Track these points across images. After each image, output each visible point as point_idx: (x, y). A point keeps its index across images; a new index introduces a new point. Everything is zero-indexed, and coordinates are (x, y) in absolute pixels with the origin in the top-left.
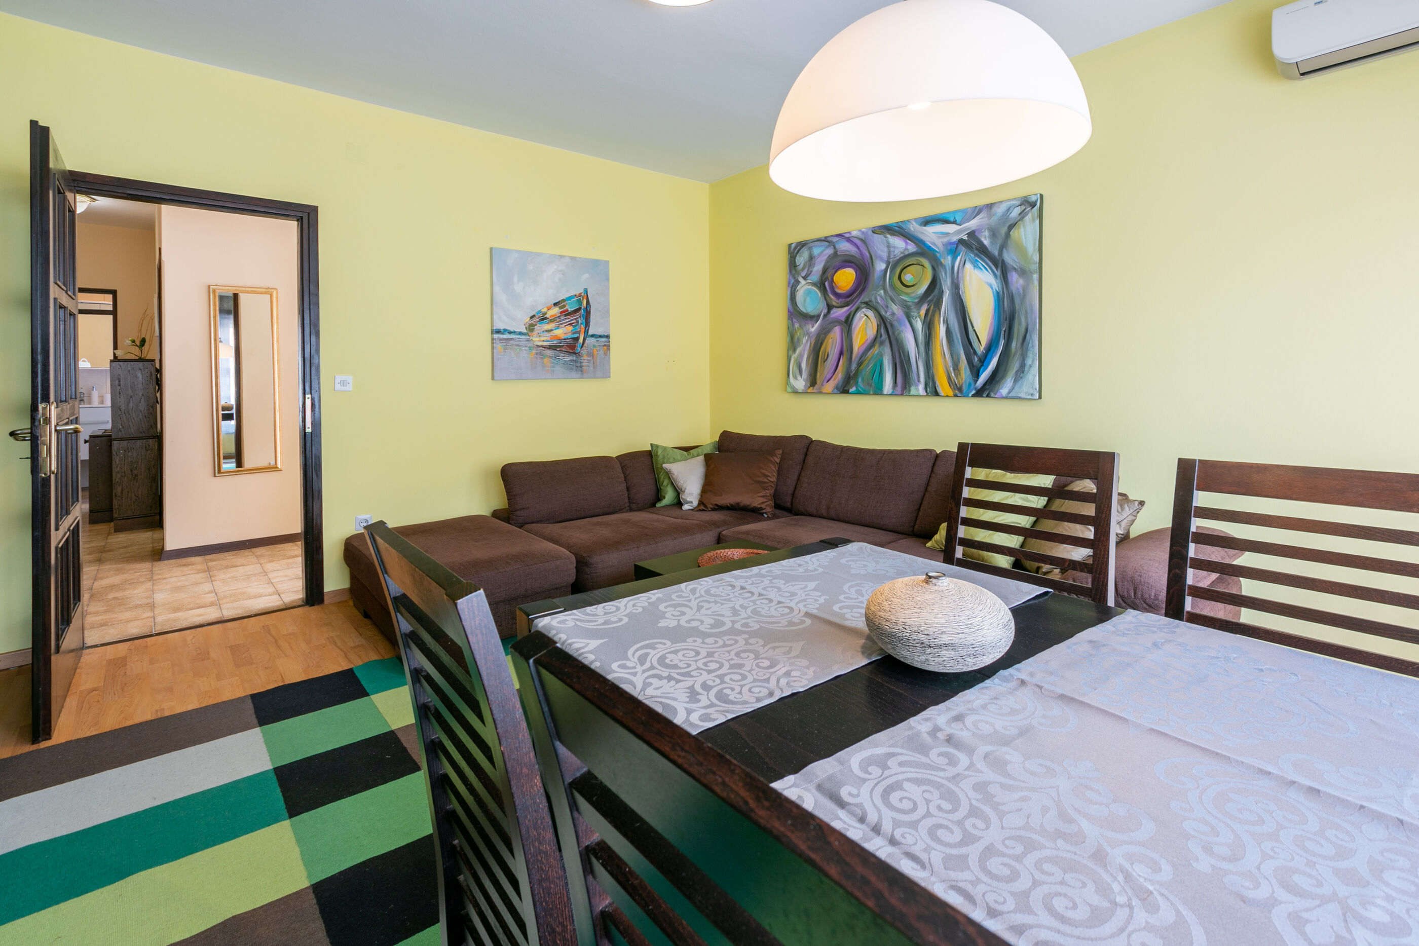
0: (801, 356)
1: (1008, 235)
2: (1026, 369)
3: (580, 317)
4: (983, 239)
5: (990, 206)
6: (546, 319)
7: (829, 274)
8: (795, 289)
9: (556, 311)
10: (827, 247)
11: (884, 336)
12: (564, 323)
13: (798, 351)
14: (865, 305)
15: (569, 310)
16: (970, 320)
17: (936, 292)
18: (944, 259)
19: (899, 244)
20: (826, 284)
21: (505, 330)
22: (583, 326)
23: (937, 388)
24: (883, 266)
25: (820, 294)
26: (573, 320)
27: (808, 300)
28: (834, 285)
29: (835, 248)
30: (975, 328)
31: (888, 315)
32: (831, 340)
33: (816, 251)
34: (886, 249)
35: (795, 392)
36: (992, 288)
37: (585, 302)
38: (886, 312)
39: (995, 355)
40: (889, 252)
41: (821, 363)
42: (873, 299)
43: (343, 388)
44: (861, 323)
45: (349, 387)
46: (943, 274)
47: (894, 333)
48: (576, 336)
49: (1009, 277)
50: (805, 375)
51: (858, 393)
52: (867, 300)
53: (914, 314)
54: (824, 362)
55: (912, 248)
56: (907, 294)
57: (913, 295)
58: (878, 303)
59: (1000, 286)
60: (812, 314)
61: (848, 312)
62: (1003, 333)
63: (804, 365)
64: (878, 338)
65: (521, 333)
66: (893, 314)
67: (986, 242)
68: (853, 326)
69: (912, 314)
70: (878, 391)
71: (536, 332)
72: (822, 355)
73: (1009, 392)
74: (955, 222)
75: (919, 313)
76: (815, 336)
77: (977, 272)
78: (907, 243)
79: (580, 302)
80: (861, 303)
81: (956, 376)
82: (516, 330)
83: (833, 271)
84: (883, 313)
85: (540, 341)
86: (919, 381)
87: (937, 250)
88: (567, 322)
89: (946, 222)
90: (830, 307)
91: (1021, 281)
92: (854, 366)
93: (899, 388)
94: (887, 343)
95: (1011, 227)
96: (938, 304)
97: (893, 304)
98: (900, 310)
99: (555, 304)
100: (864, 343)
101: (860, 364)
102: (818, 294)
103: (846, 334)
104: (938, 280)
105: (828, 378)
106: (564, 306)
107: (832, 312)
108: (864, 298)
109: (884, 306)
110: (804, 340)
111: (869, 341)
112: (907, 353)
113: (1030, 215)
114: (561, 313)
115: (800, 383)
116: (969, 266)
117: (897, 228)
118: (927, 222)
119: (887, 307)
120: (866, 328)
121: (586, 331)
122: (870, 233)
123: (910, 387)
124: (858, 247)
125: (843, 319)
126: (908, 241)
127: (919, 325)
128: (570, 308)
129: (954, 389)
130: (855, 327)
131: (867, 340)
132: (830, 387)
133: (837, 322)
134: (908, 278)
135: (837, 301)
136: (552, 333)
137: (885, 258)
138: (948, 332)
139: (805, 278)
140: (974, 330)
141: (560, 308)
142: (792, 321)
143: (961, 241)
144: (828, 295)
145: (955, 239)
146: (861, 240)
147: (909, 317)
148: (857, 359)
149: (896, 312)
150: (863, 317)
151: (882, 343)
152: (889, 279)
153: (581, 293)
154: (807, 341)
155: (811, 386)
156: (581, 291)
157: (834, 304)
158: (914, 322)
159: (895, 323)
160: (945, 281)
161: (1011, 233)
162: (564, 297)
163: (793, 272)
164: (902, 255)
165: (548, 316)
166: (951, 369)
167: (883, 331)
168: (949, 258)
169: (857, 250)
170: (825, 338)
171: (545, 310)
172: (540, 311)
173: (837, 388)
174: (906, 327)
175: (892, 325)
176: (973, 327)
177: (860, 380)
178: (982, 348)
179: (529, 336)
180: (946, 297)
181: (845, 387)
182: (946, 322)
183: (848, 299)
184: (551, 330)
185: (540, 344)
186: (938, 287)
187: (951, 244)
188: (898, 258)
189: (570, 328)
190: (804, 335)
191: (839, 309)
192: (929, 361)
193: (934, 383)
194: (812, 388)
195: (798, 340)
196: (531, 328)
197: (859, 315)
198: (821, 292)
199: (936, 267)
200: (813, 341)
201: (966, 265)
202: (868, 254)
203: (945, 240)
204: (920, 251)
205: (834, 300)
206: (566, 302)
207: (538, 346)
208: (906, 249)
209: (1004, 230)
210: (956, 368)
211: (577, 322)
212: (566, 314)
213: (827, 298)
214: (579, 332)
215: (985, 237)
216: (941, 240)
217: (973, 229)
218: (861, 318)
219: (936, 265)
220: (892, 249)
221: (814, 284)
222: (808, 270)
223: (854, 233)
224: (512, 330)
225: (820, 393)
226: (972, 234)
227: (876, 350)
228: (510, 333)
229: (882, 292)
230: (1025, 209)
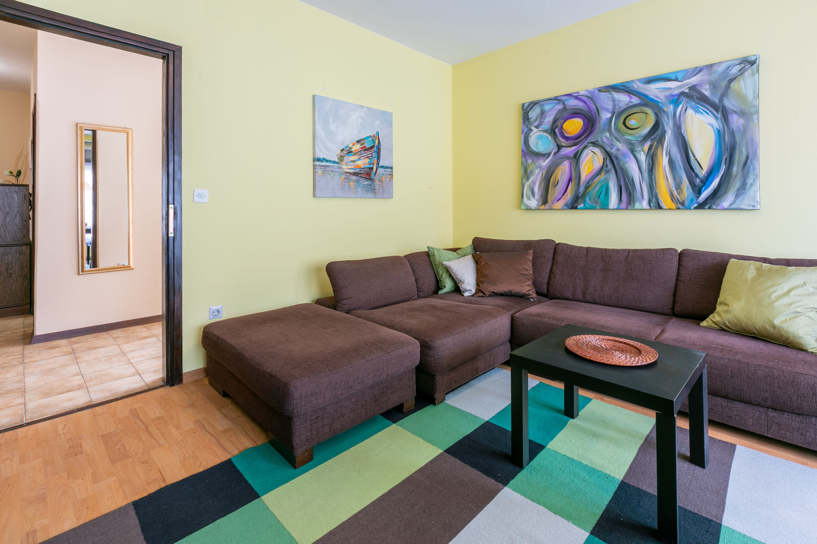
0: (534, 183)
1: (728, 87)
2: (748, 187)
3: (374, 152)
4: (703, 91)
5: (710, 67)
6: (351, 152)
7: (559, 123)
8: (528, 135)
9: (358, 147)
10: (557, 104)
11: (610, 166)
12: (364, 156)
13: (531, 179)
14: (592, 144)
15: (367, 146)
16: (692, 152)
17: (659, 132)
18: (667, 107)
19: (623, 99)
20: (557, 130)
21: (324, 159)
22: (376, 159)
23: (660, 203)
24: (609, 115)
25: (550, 138)
26: (369, 154)
27: (540, 142)
28: (563, 131)
29: (564, 104)
30: (697, 157)
31: (613, 151)
32: (560, 171)
33: (547, 107)
34: (611, 103)
35: (529, 209)
36: (713, 127)
37: (377, 141)
38: (612, 149)
39: (717, 177)
40: (614, 105)
41: (552, 187)
42: (599, 140)
43: (201, 200)
44: (588, 158)
45: (205, 200)
46: (666, 118)
47: (619, 164)
48: (371, 166)
49: (730, 119)
50: (537, 196)
51: (586, 208)
52: (593, 140)
53: (638, 148)
54: (555, 187)
55: (635, 100)
56: (631, 134)
57: (637, 135)
58: (604, 142)
59: (721, 126)
60: (544, 152)
61: (576, 150)
62: (724, 160)
63: (536, 189)
64: (605, 168)
65: (334, 162)
66: (618, 150)
67: (707, 93)
68: (581, 160)
69: (636, 149)
70: (605, 207)
71: (344, 162)
72: (553, 181)
73: (731, 205)
74: (676, 80)
75: (642, 148)
76: (546, 169)
77: (698, 116)
78: (631, 97)
79: (374, 141)
80: (589, 143)
81: (679, 194)
82: (331, 160)
83: (563, 121)
84: (608, 149)
85: (347, 169)
86: (643, 198)
87: (660, 101)
88: (365, 156)
89: (669, 80)
90: (559, 147)
91: (742, 121)
92: (582, 189)
93: (624, 205)
94: (613, 171)
95: (731, 81)
96: (661, 141)
97: (618, 142)
98: (624, 147)
99: (358, 142)
100: (591, 172)
101: (587, 187)
102: (549, 138)
103: (575, 166)
104: (661, 123)
105: (558, 198)
106: (364, 144)
107: (562, 150)
108: (592, 139)
109: (609, 145)
110: (537, 172)
111: (596, 170)
112: (631, 179)
113: (749, 71)
114: (362, 148)
115: (533, 203)
116: (690, 111)
117: (621, 87)
118: (650, 81)
119: (612, 145)
120: (593, 161)
121: (378, 163)
122: (597, 92)
123: (634, 203)
124: (585, 103)
125: (572, 155)
126: (632, 96)
127: (642, 157)
128: (368, 145)
129: (677, 203)
130: (583, 161)
131: (594, 170)
132: (560, 204)
133: (566, 157)
134: (632, 122)
135: (566, 142)
136: (355, 163)
137: (610, 108)
138: (671, 162)
139: (537, 127)
140: (696, 159)
141: (361, 145)
142: (526, 158)
143: (683, 94)
144: (558, 139)
145: (676, 92)
146: (588, 97)
147: (633, 151)
148: (585, 184)
149: (621, 148)
150: (590, 153)
151: (607, 172)
152: (615, 124)
153: (374, 135)
154: (539, 172)
155: (543, 204)
156: (375, 133)
157: (564, 144)
158: (638, 155)
159: (620, 157)
160: (668, 123)
161: (731, 85)
162: (363, 137)
163: (527, 123)
164: (626, 107)
165: (353, 150)
166: (674, 189)
167: (608, 162)
168: (672, 106)
169: (585, 105)
170: (555, 170)
171: (351, 145)
172: (347, 146)
173: (566, 205)
174: (630, 159)
175: (617, 158)
176: (694, 156)
177: (587, 199)
178: (703, 172)
179: (340, 164)
180: (669, 136)
181: (574, 204)
182: (669, 154)
183: (577, 141)
184: (355, 161)
185: (348, 171)
186: (661, 128)
187: (673, 96)
188: (623, 108)
189: (367, 160)
190: (536, 168)
191: (568, 148)
192: (652, 183)
193: (657, 200)
194: (543, 206)
195: (531, 171)
196: (341, 158)
197: (585, 152)
198: (551, 136)
199: (658, 114)
200: (544, 172)
201: (687, 111)
202: (594, 107)
203: (667, 93)
204: (643, 102)
205: (563, 142)
206: (365, 141)
207: (346, 172)
208: (630, 102)
209: (724, 83)
210: (678, 187)
211: (372, 156)
212: (364, 149)
213: (557, 140)
214: (373, 164)
215: (706, 89)
216: (662, 94)
217: (695, 84)
218: (588, 154)
219: (659, 112)
220: (617, 103)
221: (545, 131)
222: (540, 121)
223: (582, 93)
224: (328, 159)
225: (551, 209)
226: (693, 88)
227: (602, 176)
228: (327, 161)
229: (608, 134)
230: (744, 67)
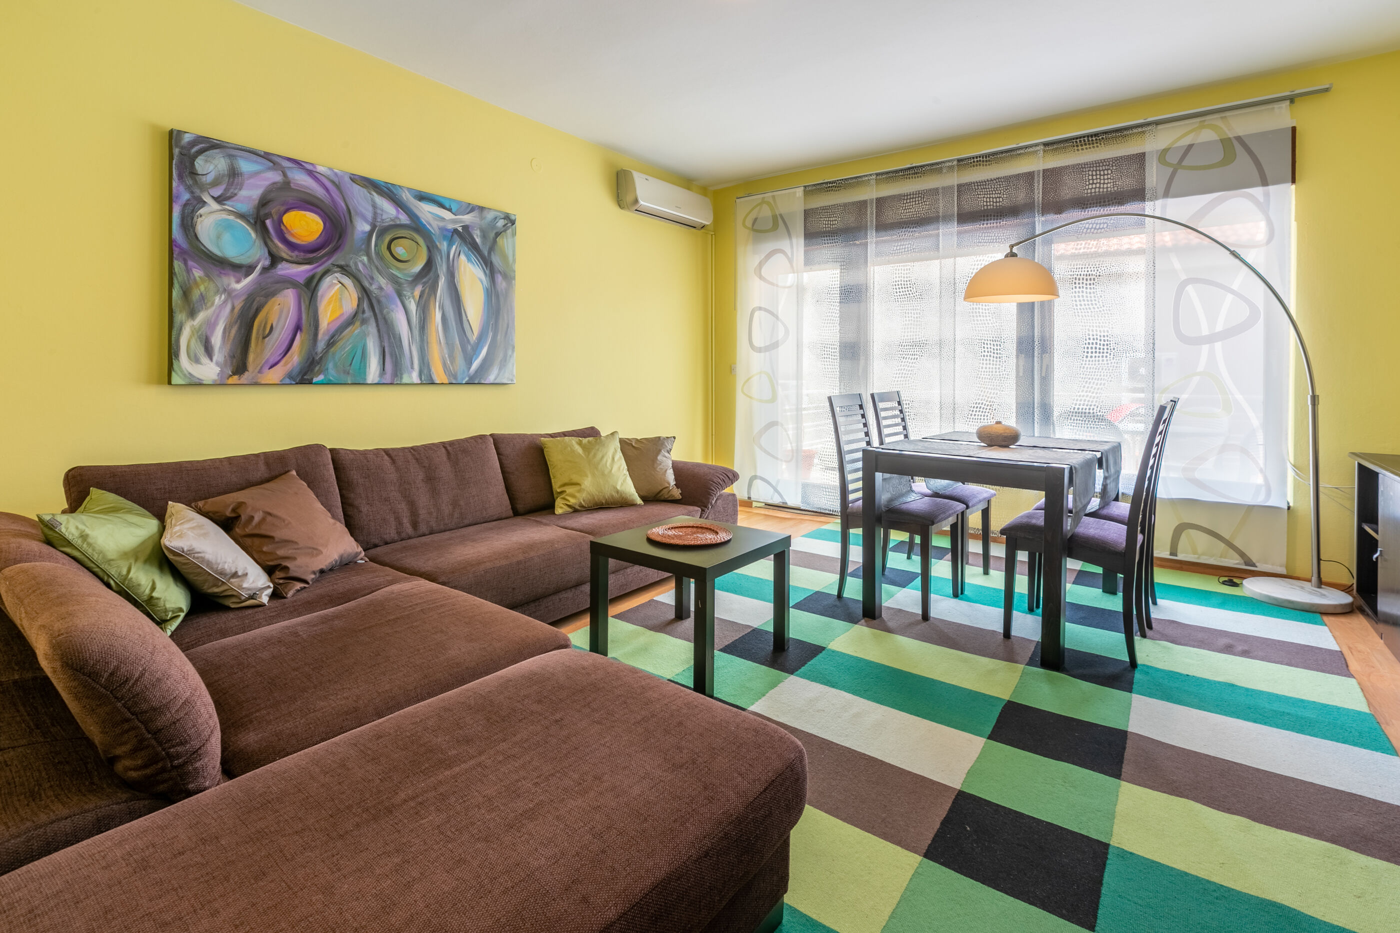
0: (211, 325)
1: (495, 241)
2: (508, 358)
4: (475, 237)
5: (482, 209)
7: (274, 209)
8: (193, 211)
10: (269, 169)
11: (368, 314)
13: (201, 316)
14: (339, 269)
16: (464, 310)
17: (431, 274)
18: (440, 243)
19: (389, 210)
20: (268, 222)
23: (432, 375)
24: (367, 228)
25: (253, 235)
27: (227, 237)
28: (283, 227)
29: (285, 175)
30: (469, 318)
31: (373, 288)
32: (277, 307)
33: (246, 166)
34: (371, 209)
35: (196, 384)
36: (483, 284)
38: (371, 284)
39: (485, 346)
40: (375, 214)
41: (257, 338)
42: (352, 264)
44: (333, 291)
46: (439, 258)
47: (381, 311)
49: (496, 278)
50: (218, 356)
51: (329, 383)
52: (343, 263)
53: (407, 293)
54: (264, 338)
55: (404, 219)
56: (398, 269)
57: (406, 272)
58: (359, 271)
59: (489, 284)
60: (237, 261)
61: (311, 274)
62: (491, 326)
63: (217, 340)
64: (360, 315)
66: (381, 288)
67: (478, 240)
68: (320, 293)
69: (405, 293)
70: (358, 380)
72: (259, 326)
73: (495, 379)
74: (450, 210)
75: (412, 293)
76: (243, 298)
77: (470, 265)
78: (398, 211)
80: (334, 265)
81: (452, 363)
83: (283, 209)
84: (366, 284)
86: (412, 368)
87: (433, 231)
89: (442, 206)
90: (275, 259)
91: (504, 284)
92: (321, 345)
93: (388, 378)
94: (372, 322)
95: (498, 234)
96: (434, 288)
97: (380, 276)
98: (389, 286)
100: (337, 318)
101: (331, 343)
102: (250, 234)
103: (307, 302)
104: (434, 263)
105: (272, 361)
107: (280, 266)
108: (338, 259)
109: (368, 277)
110: (218, 300)
111: (345, 317)
112: (398, 336)
113: (510, 230)
115: (209, 370)
116: (463, 257)
117: (385, 189)
118: (423, 197)
119: (372, 278)
120: (341, 299)
122: (347, 179)
123: (402, 374)
124: (327, 190)
125: (302, 280)
126: (399, 209)
127: (412, 306)
129: (449, 376)
130: (322, 296)
131: (343, 314)
132: (276, 374)
133: (289, 282)
134: (400, 250)
135: (290, 253)
137: (369, 215)
138: (444, 319)
139: (219, 200)
140: (468, 320)
142: (186, 264)
143: (456, 231)
144: (272, 241)
145: (451, 227)
146: (333, 182)
147: (400, 295)
148: (327, 338)
149: (384, 286)
150: (336, 284)
151: (364, 322)
152: (376, 245)
154: (225, 302)
155: (234, 373)
157: (284, 255)
158: (407, 302)
159: (383, 300)
160: (441, 266)
161: (497, 239)
163: (189, 182)
164: (392, 223)
166: (447, 356)
167: (366, 305)
168: (445, 244)
169: (326, 194)
170: (266, 303)
173: (290, 376)
174: (397, 306)
175: (379, 302)
176: (467, 317)
177: (330, 365)
178: (474, 339)
180: (442, 282)
181: (305, 374)
182: (442, 307)
183: (311, 255)
186: (433, 269)
187: (447, 230)
188: (387, 224)
190: (217, 292)
191: (294, 265)
192: (424, 346)
193: (429, 370)
194: (236, 377)
195: (202, 297)
197: (328, 280)
198: (256, 231)
199: (431, 249)
200: (239, 304)
201: (461, 256)
202: (343, 205)
203: (441, 224)
204: (413, 225)
205: (283, 250)
208: (397, 218)
209: (492, 235)
210: (452, 356)
213: (269, 243)
215: (477, 236)
216: (436, 222)
217: (467, 223)
218: (332, 285)
219: (432, 248)
220: (379, 211)
221: (242, 216)
222: (226, 190)
223: (320, 169)
225: (256, 384)
226: (466, 228)
227: (356, 330)
229: (365, 259)
230: (507, 224)
